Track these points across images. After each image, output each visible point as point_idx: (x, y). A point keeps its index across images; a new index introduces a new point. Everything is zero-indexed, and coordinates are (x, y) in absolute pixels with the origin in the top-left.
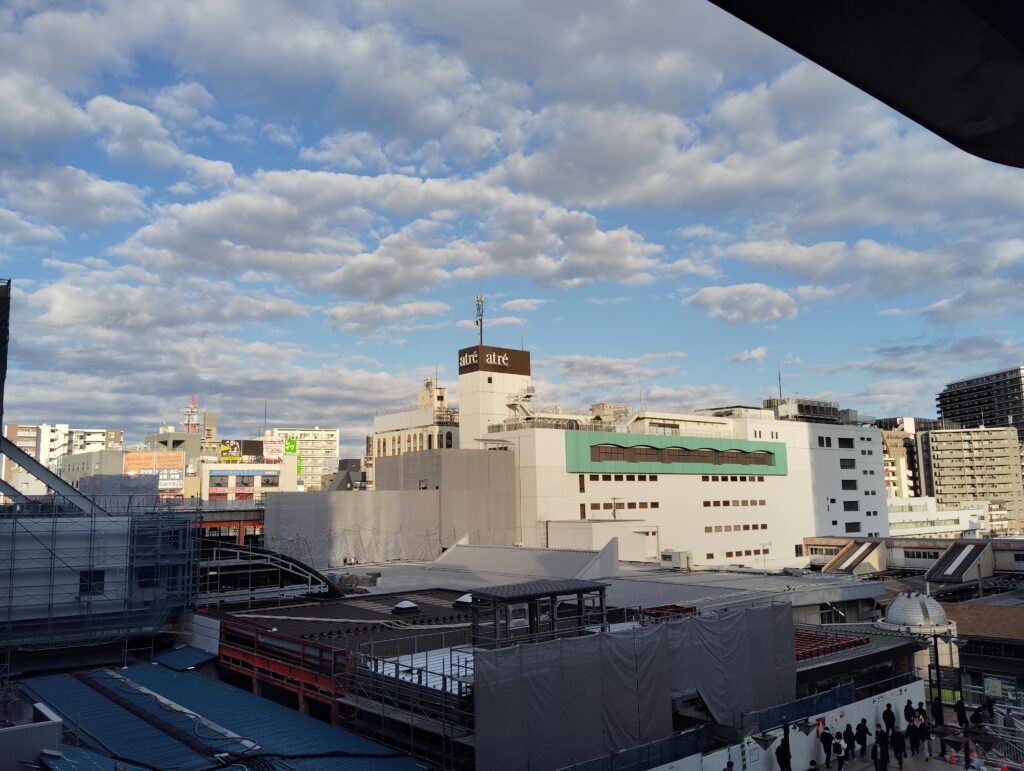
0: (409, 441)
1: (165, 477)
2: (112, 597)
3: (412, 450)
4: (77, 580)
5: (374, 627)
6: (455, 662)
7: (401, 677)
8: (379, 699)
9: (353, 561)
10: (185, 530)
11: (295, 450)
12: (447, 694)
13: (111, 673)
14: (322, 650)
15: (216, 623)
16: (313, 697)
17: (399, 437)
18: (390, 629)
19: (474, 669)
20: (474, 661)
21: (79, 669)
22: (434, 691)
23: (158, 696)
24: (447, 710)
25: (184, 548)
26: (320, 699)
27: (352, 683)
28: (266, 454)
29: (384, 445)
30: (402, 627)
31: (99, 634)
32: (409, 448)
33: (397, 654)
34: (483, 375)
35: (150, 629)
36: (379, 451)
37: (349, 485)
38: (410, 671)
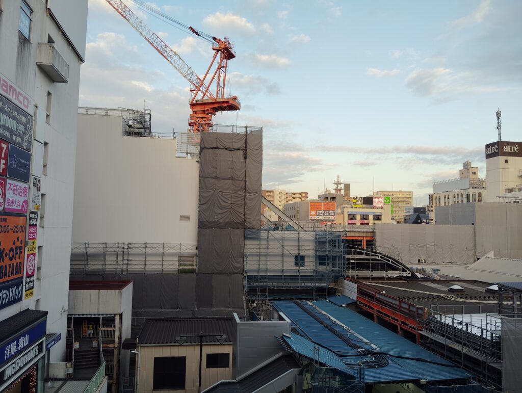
0: (455, 197)
1: (328, 214)
2: (308, 268)
3: (456, 202)
4: (293, 259)
5: (438, 297)
6: (489, 322)
7: (455, 325)
8: (443, 336)
9: (423, 261)
10: (339, 240)
11: (389, 202)
12: (483, 338)
13: (309, 303)
14: (410, 305)
15: (355, 285)
16: (405, 328)
17: (448, 196)
18: (447, 299)
19: (501, 327)
20: (501, 323)
21: (295, 299)
22: (475, 336)
23: (330, 317)
24: (484, 347)
25: (339, 248)
26: (410, 330)
27: (427, 325)
28: (374, 204)
29: (439, 199)
30: (454, 299)
31: (303, 284)
32: (455, 202)
33: (452, 313)
34: (502, 159)
35: (325, 284)
36: (436, 203)
37: (419, 221)
38: (461, 323)
